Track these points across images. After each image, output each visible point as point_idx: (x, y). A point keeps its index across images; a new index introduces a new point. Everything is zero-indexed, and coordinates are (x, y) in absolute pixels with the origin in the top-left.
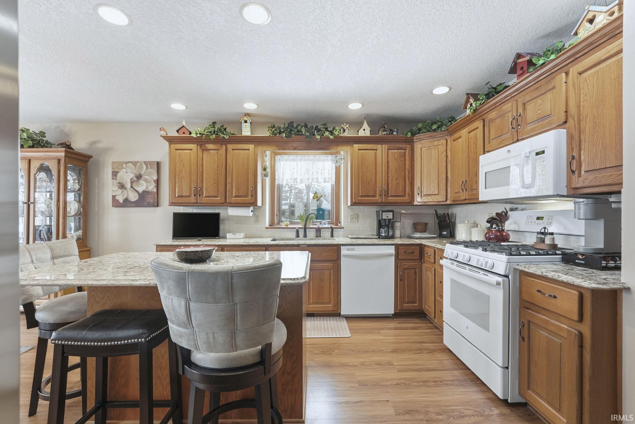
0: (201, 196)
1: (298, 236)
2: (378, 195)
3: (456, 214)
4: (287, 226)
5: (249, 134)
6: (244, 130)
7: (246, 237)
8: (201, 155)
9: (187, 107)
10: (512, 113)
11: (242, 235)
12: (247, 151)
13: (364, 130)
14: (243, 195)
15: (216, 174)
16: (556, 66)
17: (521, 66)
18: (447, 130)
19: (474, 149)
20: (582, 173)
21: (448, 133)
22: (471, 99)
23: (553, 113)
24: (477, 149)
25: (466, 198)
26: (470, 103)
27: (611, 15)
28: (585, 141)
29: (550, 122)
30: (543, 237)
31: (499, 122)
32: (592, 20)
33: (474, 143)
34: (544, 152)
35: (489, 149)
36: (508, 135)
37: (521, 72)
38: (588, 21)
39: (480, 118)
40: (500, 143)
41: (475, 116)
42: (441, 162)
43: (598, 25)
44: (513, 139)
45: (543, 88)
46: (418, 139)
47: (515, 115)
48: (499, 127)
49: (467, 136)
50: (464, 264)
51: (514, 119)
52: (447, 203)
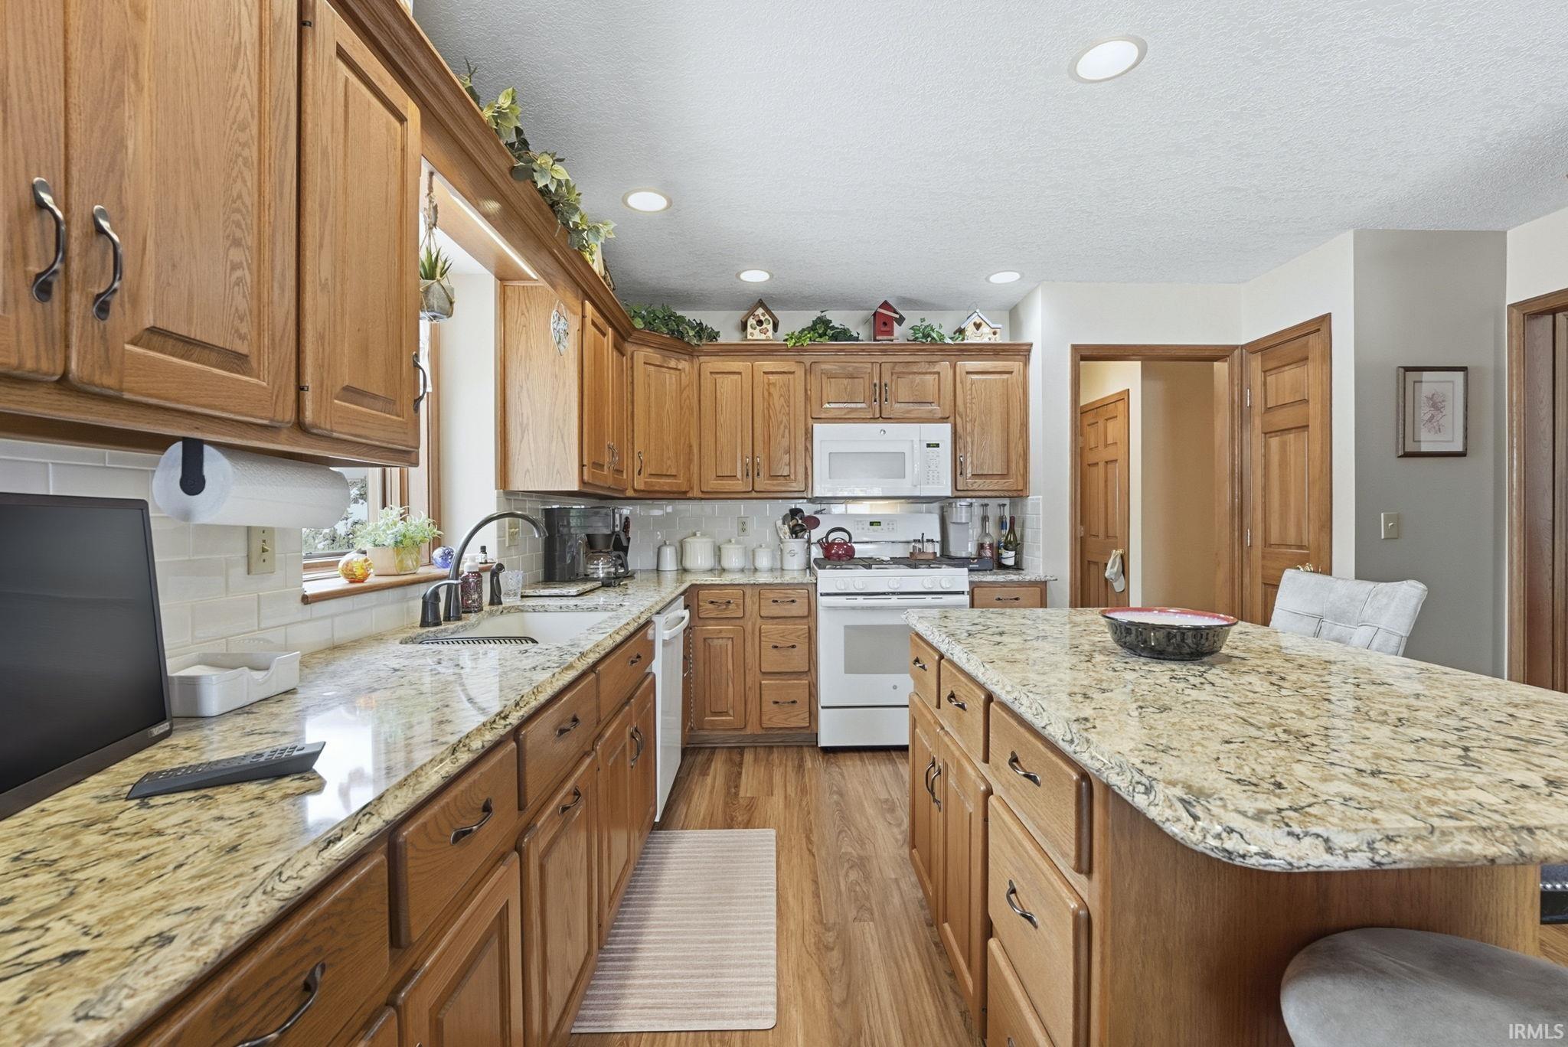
2: (606, 466)
10: (872, 376)
16: (941, 350)
17: (883, 320)
18: (698, 345)
19: (783, 406)
20: (969, 475)
21: (694, 351)
22: (760, 311)
23: (936, 403)
24: (792, 409)
25: (756, 489)
26: (757, 319)
27: (995, 333)
28: (972, 444)
29: (931, 411)
30: (919, 546)
31: (846, 381)
32: (978, 326)
33: (781, 395)
34: (937, 445)
35: (823, 416)
36: (863, 405)
37: (884, 329)
38: (975, 324)
39: (798, 358)
40: (848, 413)
41: (788, 350)
42: (681, 408)
43: (985, 336)
44: (874, 415)
45: (924, 367)
46: (640, 339)
47: (878, 383)
48: (846, 388)
49: (759, 378)
50: (884, 594)
51: (875, 385)
52: (690, 495)
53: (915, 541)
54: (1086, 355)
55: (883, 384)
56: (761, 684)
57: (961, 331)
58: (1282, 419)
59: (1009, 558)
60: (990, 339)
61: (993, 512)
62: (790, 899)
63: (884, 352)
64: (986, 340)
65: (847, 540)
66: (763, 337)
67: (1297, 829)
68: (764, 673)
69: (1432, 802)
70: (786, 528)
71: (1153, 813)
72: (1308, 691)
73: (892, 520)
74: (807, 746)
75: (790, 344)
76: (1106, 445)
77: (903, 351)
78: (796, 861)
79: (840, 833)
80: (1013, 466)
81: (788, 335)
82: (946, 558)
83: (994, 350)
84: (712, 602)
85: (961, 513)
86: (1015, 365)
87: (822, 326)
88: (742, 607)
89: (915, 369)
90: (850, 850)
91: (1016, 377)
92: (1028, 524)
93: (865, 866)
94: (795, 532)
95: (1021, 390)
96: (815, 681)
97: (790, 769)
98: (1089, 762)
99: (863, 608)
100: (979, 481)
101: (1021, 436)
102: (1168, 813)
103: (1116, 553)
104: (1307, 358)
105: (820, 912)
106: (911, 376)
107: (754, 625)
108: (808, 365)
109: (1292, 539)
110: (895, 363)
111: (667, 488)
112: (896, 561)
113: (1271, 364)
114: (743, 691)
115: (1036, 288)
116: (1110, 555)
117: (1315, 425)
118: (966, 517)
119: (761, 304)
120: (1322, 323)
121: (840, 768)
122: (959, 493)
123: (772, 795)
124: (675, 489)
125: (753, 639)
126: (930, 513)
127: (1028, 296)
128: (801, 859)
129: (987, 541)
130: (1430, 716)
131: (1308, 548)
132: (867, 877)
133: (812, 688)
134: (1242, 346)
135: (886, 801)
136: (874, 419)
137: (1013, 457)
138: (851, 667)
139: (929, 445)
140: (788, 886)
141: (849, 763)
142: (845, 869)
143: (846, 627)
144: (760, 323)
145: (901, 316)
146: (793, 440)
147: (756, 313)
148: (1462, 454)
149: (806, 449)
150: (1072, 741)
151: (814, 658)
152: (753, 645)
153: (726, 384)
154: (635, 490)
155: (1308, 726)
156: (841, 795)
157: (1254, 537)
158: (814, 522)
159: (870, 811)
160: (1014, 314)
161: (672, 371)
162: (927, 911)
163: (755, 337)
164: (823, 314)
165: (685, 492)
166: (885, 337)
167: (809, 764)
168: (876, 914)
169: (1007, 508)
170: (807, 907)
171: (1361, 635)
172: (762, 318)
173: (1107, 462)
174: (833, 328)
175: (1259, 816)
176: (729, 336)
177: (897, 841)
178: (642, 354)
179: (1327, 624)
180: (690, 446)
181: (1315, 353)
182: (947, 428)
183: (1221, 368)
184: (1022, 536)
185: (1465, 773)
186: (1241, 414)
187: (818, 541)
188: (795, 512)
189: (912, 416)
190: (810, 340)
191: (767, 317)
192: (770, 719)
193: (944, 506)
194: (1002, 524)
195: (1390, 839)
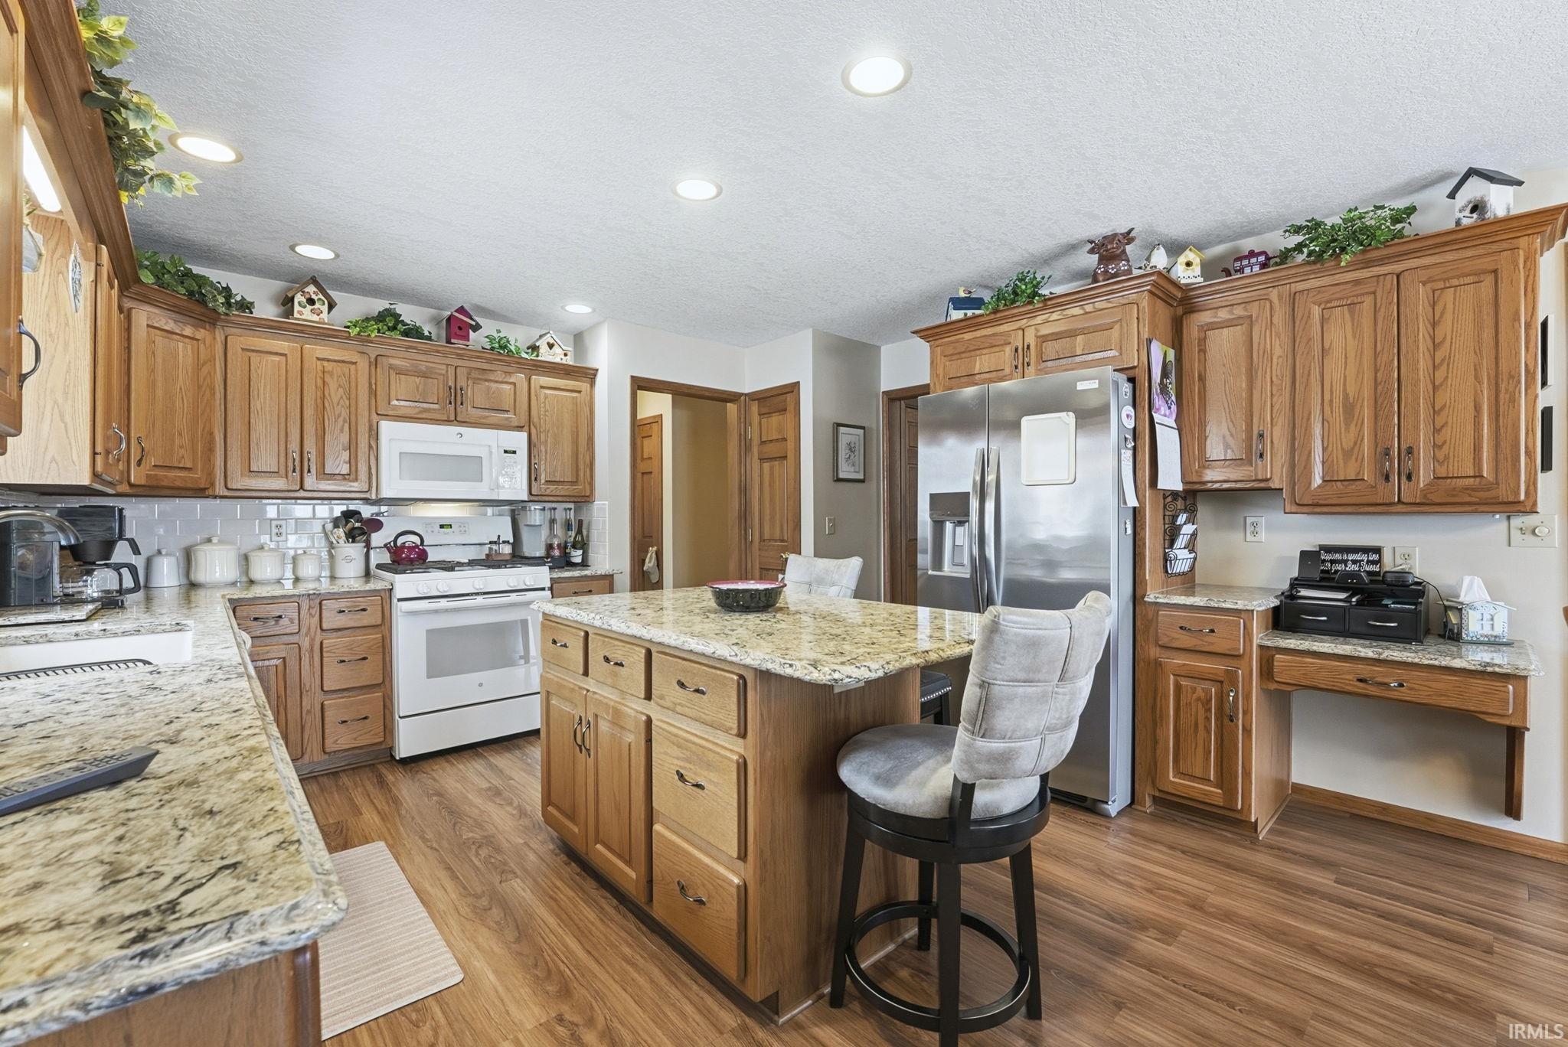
10: (446, 378)
16: (519, 363)
17: (458, 325)
18: (227, 315)
19: (342, 397)
20: (543, 481)
21: (219, 319)
22: (311, 289)
23: (512, 411)
24: (353, 402)
25: (305, 488)
26: (307, 296)
27: (566, 355)
28: (546, 453)
29: (507, 419)
30: (495, 547)
31: (417, 380)
32: (551, 346)
33: (340, 386)
34: (514, 452)
35: (391, 413)
36: (436, 406)
37: (459, 332)
38: (548, 343)
39: (360, 349)
40: (420, 412)
41: (349, 338)
42: (199, 387)
43: (556, 356)
44: (448, 417)
45: (499, 376)
46: (140, 294)
47: (453, 385)
48: (418, 388)
49: (311, 364)
50: (468, 595)
51: (450, 388)
53: (491, 543)
54: (640, 384)
55: (458, 388)
56: (322, 704)
57: (534, 348)
58: (772, 450)
59: (577, 556)
60: (562, 359)
61: (560, 515)
62: (429, 888)
63: (460, 356)
64: (557, 360)
65: (419, 543)
66: (315, 318)
67: (858, 665)
68: (326, 692)
69: (896, 649)
70: (341, 532)
71: (797, 674)
72: (828, 618)
73: (463, 523)
74: (381, 763)
75: (354, 332)
76: (643, 459)
77: (478, 357)
78: (419, 859)
79: (454, 825)
80: (581, 474)
81: (351, 322)
82: (518, 558)
83: (565, 370)
84: (256, 619)
85: (535, 515)
86: (584, 386)
87: (388, 320)
88: (297, 621)
89: (491, 377)
90: (471, 835)
91: (584, 396)
92: (594, 526)
93: (492, 842)
94: (351, 536)
95: (588, 409)
96: (389, 693)
97: (370, 787)
98: (752, 663)
99: (447, 611)
100: (553, 487)
101: (588, 449)
102: (806, 671)
103: (653, 550)
104: (785, 410)
105: (465, 888)
106: (487, 383)
107: (313, 640)
108: (373, 357)
109: (777, 535)
110: (471, 368)
111: (178, 483)
112: (472, 563)
113: (764, 411)
114: (299, 715)
115: (603, 322)
116: (647, 552)
117: (791, 455)
118: (540, 520)
119: (314, 281)
120: (794, 388)
121: (428, 774)
122: (534, 498)
123: (361, 814)
124: (190, 485)
125: (312, 657)
126: (503, 515)
127: (594, 327)
128: (425, 856)
129: (556, 542)
130: (881, 621)
131: (786, 542)
132: (498, 850)
133: (387, 700)
134: (746, 395)
135: (489, 789)
136: (448, 422)
137: (581, 466)
138: (435, 670)
139: (506, 452)
140: (421, 880)
141: (436, 767)
142: (474, 850)
143: (428, 631)
144: (311, 302)
145: (477, 323)
146: (353, 436)
147: (306, 290)
148: (862, 481)
149: (370, 447)
150: (736, 655)
151: (389, 669)
152: (312, 664)
153: (265, 366)
154: (131, 485)
155: (839, 631)
156: (439, 795)
157: (754, 535)
158: (375, 524)
159: (477, 801)
160: (579, 339)
161: (186, 340)
162: (562, 855)
163: (303, 317)
164: (392, 307)
165: (204, 489)
166: (461, 342)
167: (390, 778)
168: (519, 872)
169: (572, 512)
170: (449, 889)
171: (833, 590)
172: (314, 297)
173: (643, 473)
174: (404, 323)
175: (843, 663)
176: (266, 310)
177: (513, 815)
178: (143, 316)
179: (814, 588)
180: (211, 434)
181: (791, 407)
182: (524, 435)
183: (732, 408)
184: (588, 536)
185: (902, 639)
186: (745, 446)
187: (385, 546)
188: (348, 515)
189: (488, 422)
190: (379, 332)
191: (321, 296)
192: (335, 742)
193: (515, 510)
194: (568, 526)
195: (888, 663)
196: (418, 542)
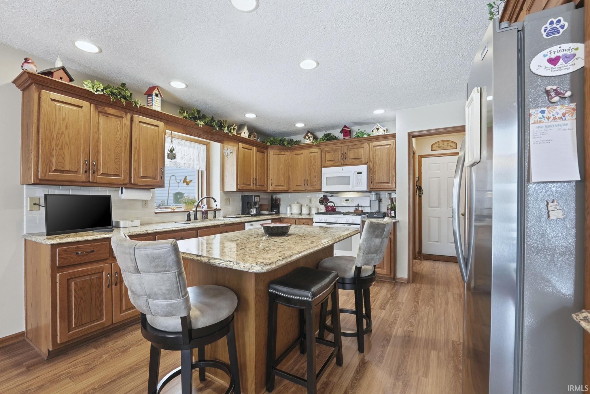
0: (96, 173)
1: (189, 219)
2: (252, 184)
3: (280, 198)
4: (174, 210)
5: (159, 109)
6: (155, 104)
7: (142, 224)
8: (97, 119)
9: (101, 51)
10: (341, 151)
11: (137, 222)
12: (156, 128)
13: (244, 133)
14: (151, 176)
15: (118, 147)
16: (365, 139)
17: (346, 131)
18: (290, 147)
19: (315, 163)
20: (374, 183)
23: (362, 158)
24: (317, 163)
25: (307, 189)
27: (384, 131)
28: (376, 172)
29: (361, 161)
30: (357, 208)
31: (333, 153)
32: (378, 129)
33: (314, 160)
34: (362, 173)
35: (325, 165)
36: (338, 161)
37: (346, 134)
39: (319, 147)
40: (334, 164)
41: (315, 145)
42: (286, 166)
43: (380, 133)
44: (342, 164)
45: (358, 146)
46: (272, 148)
47: (343, 153)
48: (333, 156)
49: (308, 155)
50: (333, 223)
52: (289, 191)
53: (355, 206)
54: (412, 136)
55: (345, 153)
60: (382, 133)
63: (346, 142)
66: (310, 142)
75: (315, 143)
77: (352, 141)
80: (391, 179)
83: (383, 137)
86: (392, 142)
89: (355, 147)
91: (393, 146)
95: (394, 151)
100: (379, 185)
106: (354, 150)
108: (322, 149)
110: (349, 146)
111: (280, 190)
115: (395, 112)
119: (308, 132)
122: (370, 190)
124: (283, 190)
137: (391, 176)
139: (358, 173)
144: (309, 138)
146: (316, 174)
147: (308, 135)
153: (299, 158)
154: (270, 190)
161: (282, 155)
163: (308, 142)
164: (328, 132)
165: (287, 190)
166: (347, 137)
172: (310, 136)
174: (331, 136)
178: (272, 152)
180: (289, 177)
182: (365, 167)
189: (354, 163)
196: (333, 205)
